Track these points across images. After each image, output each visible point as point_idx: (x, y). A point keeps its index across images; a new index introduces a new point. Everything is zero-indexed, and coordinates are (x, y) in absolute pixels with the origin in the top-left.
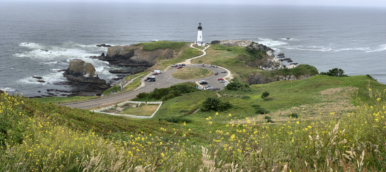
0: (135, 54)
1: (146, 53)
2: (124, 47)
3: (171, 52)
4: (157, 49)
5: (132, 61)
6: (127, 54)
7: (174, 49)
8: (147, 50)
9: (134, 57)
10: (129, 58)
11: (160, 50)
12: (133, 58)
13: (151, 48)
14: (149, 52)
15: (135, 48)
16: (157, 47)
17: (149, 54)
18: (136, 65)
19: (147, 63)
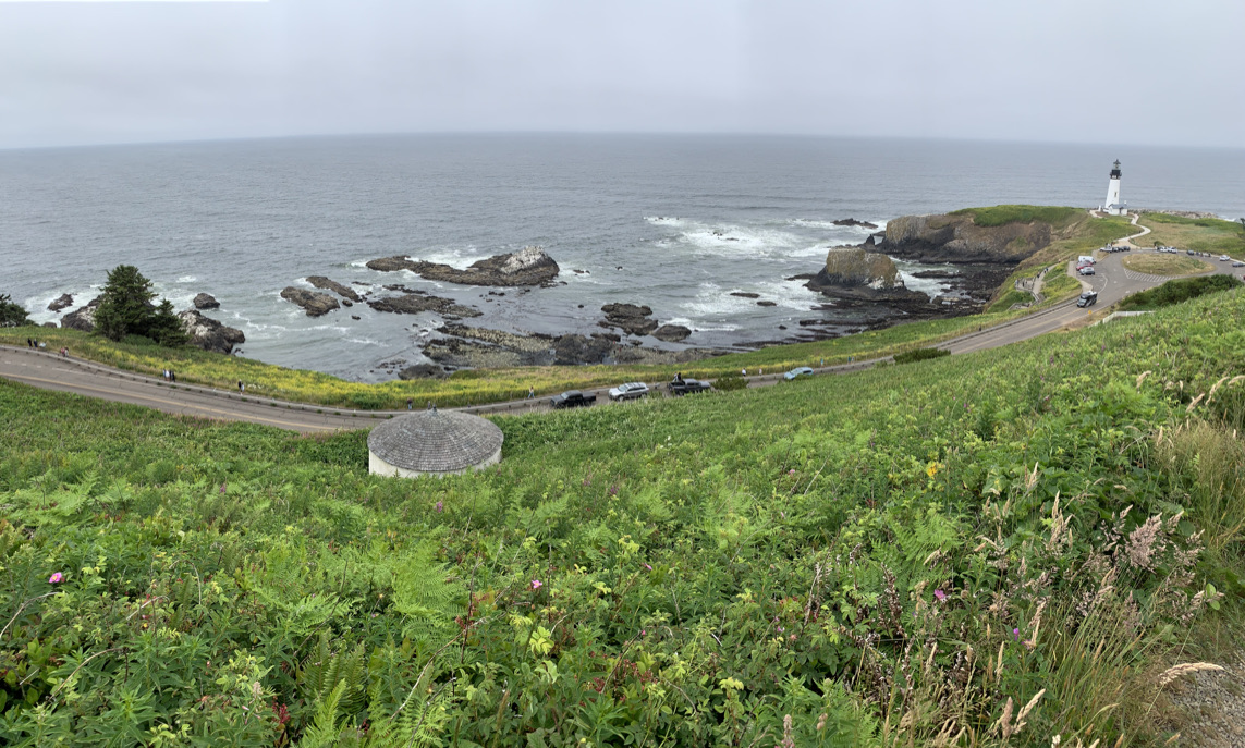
0: (956, 233)
1: (983, 231)
2: (927, 220)
3: (1045, 229)
4: (1009, 222)
5: (952, 252)
6: (937, 235)
7: (1050, 222)
8: (986, 225)
9: (956, 241)
10: (943, 244)
11: (1016, 225)
12: (954, 244)
13: (996, 220)
14: (990, 229)
15: (955, 220)
16: (1009, 217)
17: (992, 235)
18: (965, 260)
19: (988, 254)
